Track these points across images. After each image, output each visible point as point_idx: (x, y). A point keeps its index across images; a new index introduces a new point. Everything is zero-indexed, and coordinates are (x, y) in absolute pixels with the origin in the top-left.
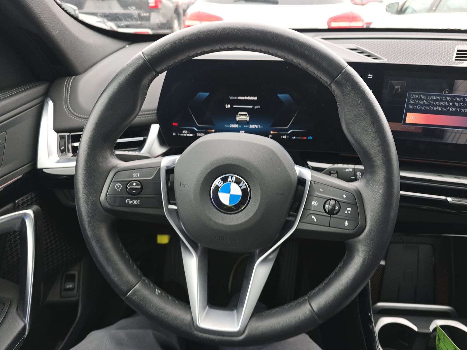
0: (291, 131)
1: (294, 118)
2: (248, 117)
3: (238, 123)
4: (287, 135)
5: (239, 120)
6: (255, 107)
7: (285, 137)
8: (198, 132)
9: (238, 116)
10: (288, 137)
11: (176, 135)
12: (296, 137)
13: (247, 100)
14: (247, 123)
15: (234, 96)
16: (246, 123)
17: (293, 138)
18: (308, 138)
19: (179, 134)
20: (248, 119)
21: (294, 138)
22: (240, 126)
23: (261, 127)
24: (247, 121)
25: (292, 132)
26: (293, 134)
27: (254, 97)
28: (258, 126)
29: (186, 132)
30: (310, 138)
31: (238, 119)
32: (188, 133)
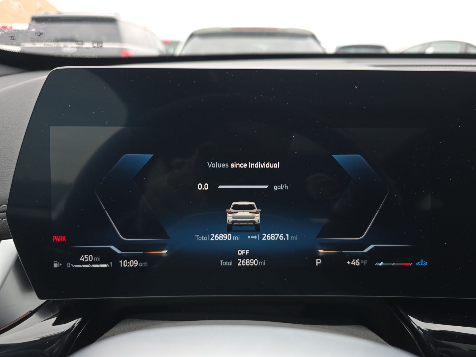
0: (372, 246)
1: (379, 213)
2: (257, 213)
3: (230, 228)
4: (361, 257)
5: (233, 222)
6: (276, 188)
7: (356, 263)
8: (123, 258)
9: (230, 213)
10: (364, 262)
11: (63, 268)
12: (384, 262)
13: (254, 169)
14: (256, 228)
15: (220, 162)
16: (253, 228)
17: (377, 264)
18: (418, 264)
19: (69, 265)
20: (257, 218)
21: (381, 264)
22: (237, 238)
23: (293, 237)
24: (254, 222)
25: (375, 247)
26: (375, 255)
27: (272, 163)
28: (285, 236)
29: (89, 258)
30: (423, 263)
31: (230, 218)
32: (93, 263)
